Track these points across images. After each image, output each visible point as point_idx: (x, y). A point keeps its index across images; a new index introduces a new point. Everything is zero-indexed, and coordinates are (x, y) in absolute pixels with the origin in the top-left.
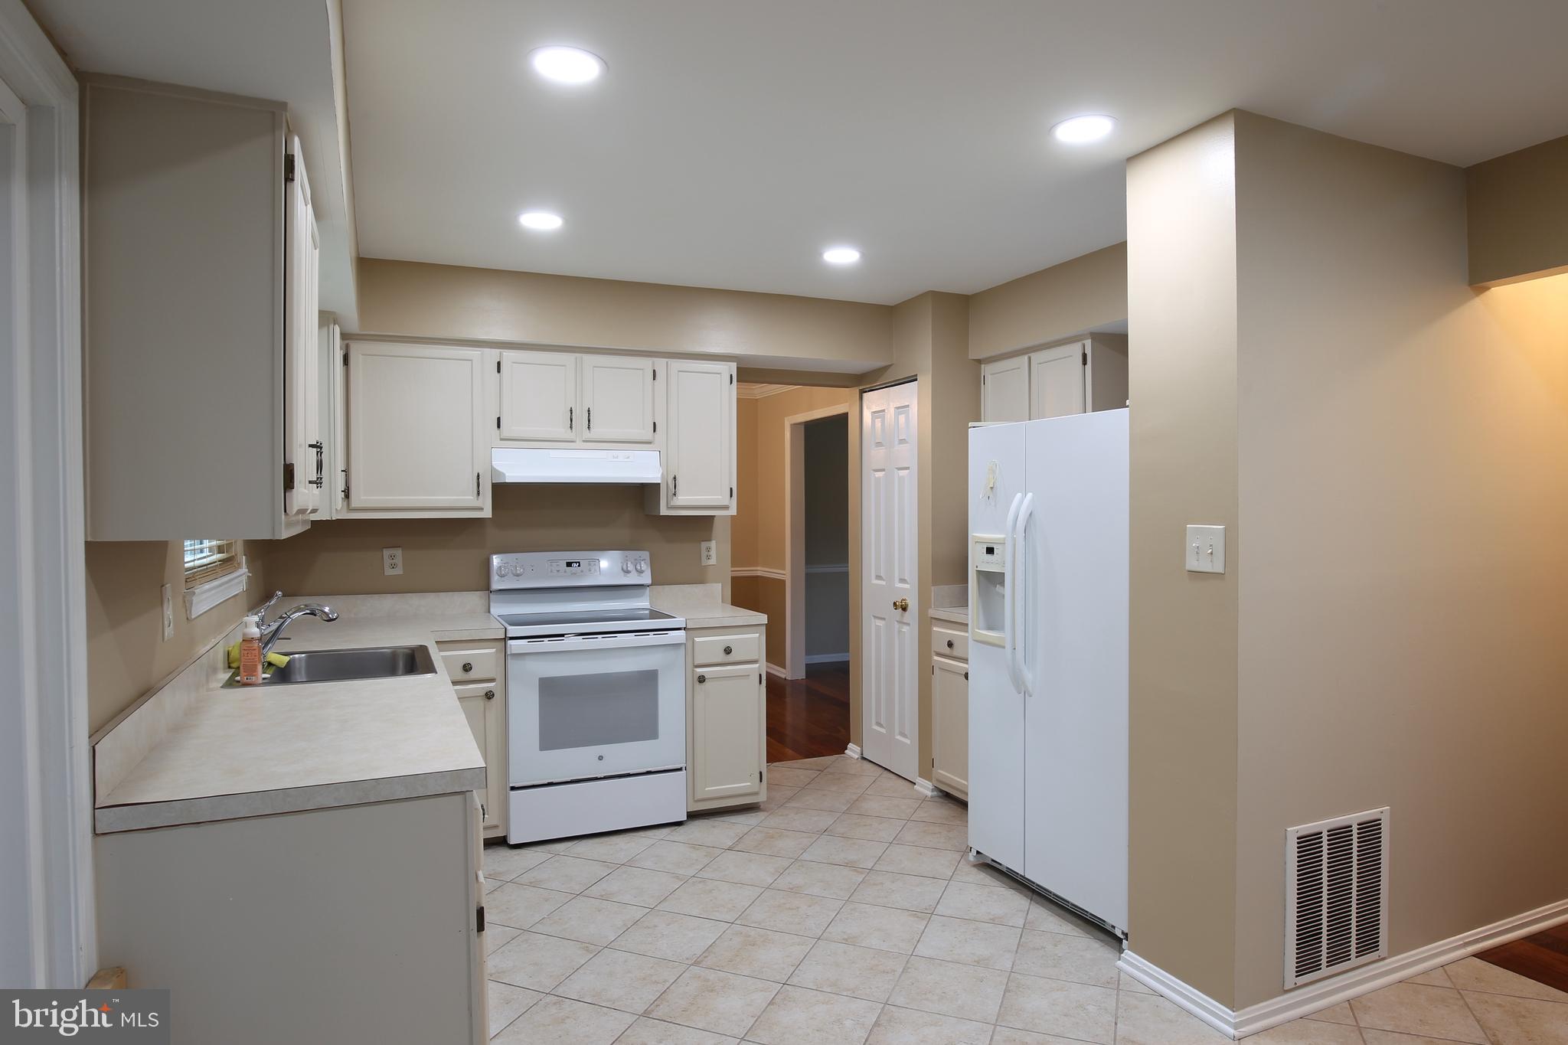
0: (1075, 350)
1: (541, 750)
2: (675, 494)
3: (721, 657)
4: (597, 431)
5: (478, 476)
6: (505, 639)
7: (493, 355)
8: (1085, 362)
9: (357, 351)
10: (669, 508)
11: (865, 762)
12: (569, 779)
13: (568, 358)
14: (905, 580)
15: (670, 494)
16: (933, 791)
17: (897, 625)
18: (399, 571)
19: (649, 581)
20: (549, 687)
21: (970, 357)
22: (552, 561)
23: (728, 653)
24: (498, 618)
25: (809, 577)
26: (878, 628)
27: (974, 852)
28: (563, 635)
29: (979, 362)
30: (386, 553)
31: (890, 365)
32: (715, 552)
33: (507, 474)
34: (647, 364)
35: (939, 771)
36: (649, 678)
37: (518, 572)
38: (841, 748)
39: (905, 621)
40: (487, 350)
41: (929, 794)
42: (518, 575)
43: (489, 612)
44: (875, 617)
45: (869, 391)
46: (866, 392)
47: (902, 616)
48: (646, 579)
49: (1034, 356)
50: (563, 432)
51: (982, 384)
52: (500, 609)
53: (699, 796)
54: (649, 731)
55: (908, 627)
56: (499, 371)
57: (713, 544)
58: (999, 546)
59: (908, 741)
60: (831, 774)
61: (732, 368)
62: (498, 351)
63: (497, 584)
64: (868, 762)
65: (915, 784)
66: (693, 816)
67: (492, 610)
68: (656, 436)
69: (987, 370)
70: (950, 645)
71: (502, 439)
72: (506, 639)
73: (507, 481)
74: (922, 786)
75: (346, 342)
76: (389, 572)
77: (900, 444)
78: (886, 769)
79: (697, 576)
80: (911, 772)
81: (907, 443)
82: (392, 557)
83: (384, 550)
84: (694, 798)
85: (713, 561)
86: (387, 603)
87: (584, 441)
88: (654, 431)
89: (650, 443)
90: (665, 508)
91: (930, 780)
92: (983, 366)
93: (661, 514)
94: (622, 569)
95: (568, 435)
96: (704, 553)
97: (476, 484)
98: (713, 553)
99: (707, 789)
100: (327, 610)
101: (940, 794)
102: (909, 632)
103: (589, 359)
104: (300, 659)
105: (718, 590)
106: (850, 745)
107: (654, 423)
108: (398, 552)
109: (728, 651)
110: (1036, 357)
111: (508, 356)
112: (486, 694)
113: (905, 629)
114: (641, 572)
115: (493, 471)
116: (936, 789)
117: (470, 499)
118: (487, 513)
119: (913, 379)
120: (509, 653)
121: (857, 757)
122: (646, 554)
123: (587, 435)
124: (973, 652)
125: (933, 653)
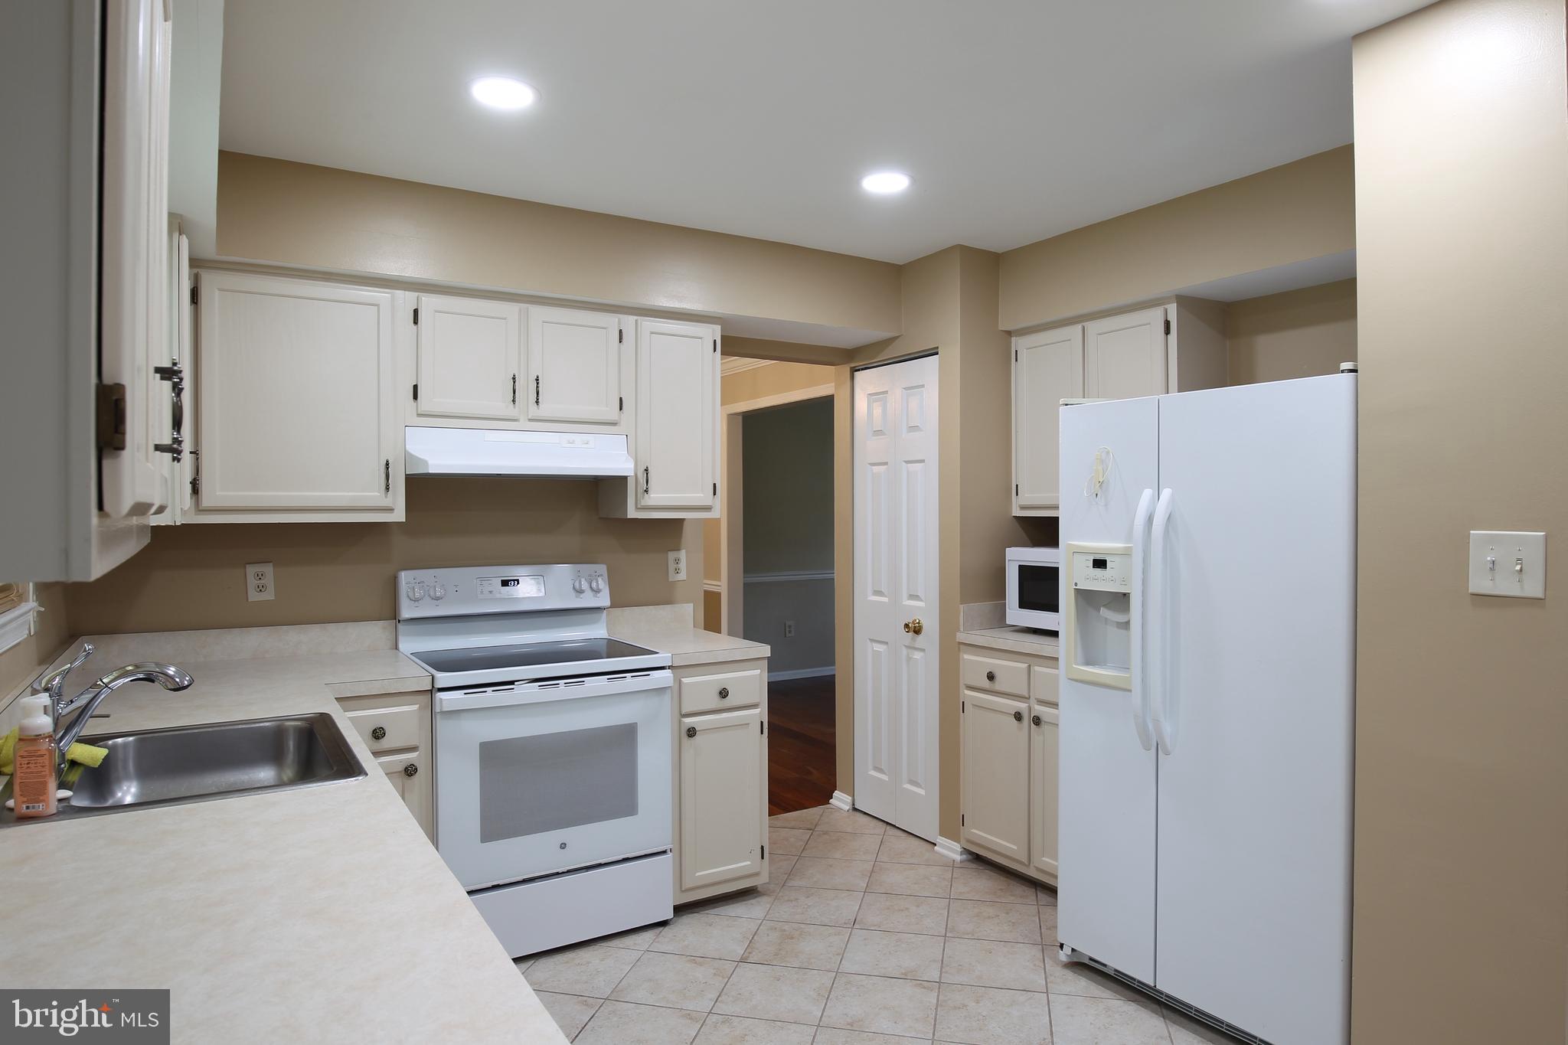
0: (1156, 316)
1: (482, 842)
2: (646, 491)
3: (716, 702)
4: (546, 409)
5: (387, 464)
6: (431, 691)
7: (406, 300)
8: (1167, 331)
9: (210, 284)
10: (637, 509)
11: (858, 814)
12: (520, 878)
13: (511, 309)
14: (918, 596)
15: (640, 491)
16: (961, 854)
17: (905, 651)
18: (269, 595)
19: (607, 603)
20: (493, 755)
21: (1001, 328)
22: (482, 579)
23: (725, 697)
24: (412, 657)
25: (748, 587)
26: (877, 654)
27: (1067, 950)
28: (512, 683)
29: (1009, 333)
30: (251, 570)
31: (898, 337)
32: (685, 564)
33: (430, 462)
34: (612, 321)
35: (973, 830)
36: (625, 736)
37: (438, 594)
38: (823, 796)
39: (917, 647)
40: (399, 293)
41: (958, 858)
42: (438, 599)
43: (396, 648)
44: (872, 640)
45: (862, 369)
46: (859, 370)
47: (913, 639)
48: (604, 600)
49: (1090, 326)
50: (504, 408)
51: (1013, 359)
52: (412, 644)
53: (688, 884)
54: (624, 804)
55: (922, 654)
56: (416, 322)
57: (682, 555)
58: (1117, 559)
59: (922, 792)
60: (826, 833)
61: (715, 332)
62: (417, 294)
63: (406, 612)
64: (862, 815)
65: (935, 845)
66: (680, 910)
67: (401, 646)
68: (622, 415)
69: (1019, 343)
70: (991, 677)
71: (419, 415)
72: (433, 691)
73: (430, 472)
74: (944, 847)
75: (195, 271)
76: (254, 596)
77: (909, 432)
78: (888, 823)
79: (664, 597)
80: (931, 831)
81: (922, 431)
82: (260, 576)
83: (247, 566)
84: (681, 887)
85: (682, 576)
86: (252, 640)
87: (530, 420)
88: (621, 409)
89: (614, 424)
90: (634, 508)
91: (958, 841)
92: (1013, 339)
93: (628, 517)
94: (574, 588)
95: (510, 411)
96: (672, 566)
97: (383, 476)
98: (683, 565)
99: (698, 874)
100: (171, 671)
101: (970, 857)
102: (926, 657)
103: (538, 312)
104: (125, 745)
105: (688, 611)
106: (836, 794)
107: (621, 399)
108: (268, 570)
109: (724, 694)
110: (1093, 327)
111: (429, 303)
112: (406, 770)
113: (917, 655)
114: (597, 591)
115: (408, 457)
116: (966, 851)
117: (374, 495)
118: (399, 515)
119: (934, 353)
120: (438, 710)
121: (848, 808)
122: (602, 569)
123: (534, 411)
124: (1066, 694)
125: (962, 687)
